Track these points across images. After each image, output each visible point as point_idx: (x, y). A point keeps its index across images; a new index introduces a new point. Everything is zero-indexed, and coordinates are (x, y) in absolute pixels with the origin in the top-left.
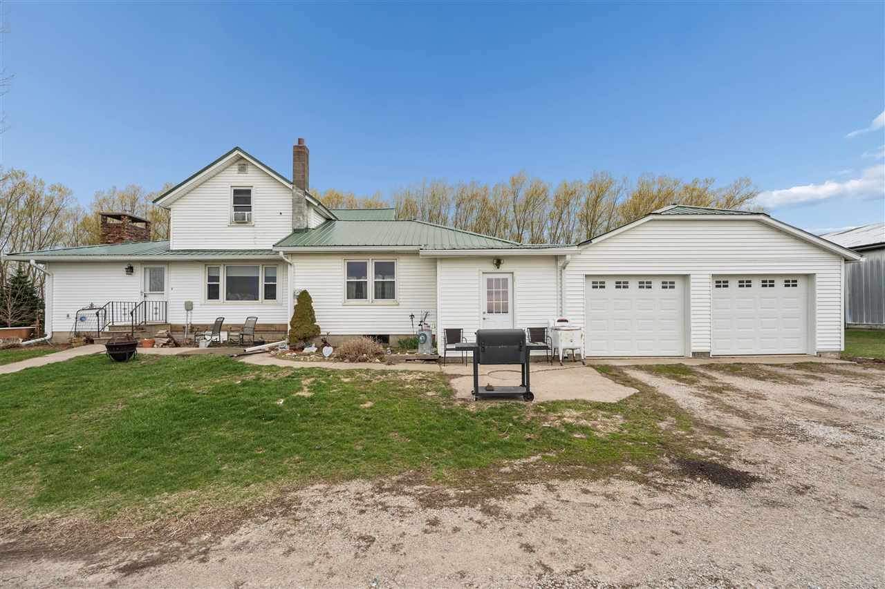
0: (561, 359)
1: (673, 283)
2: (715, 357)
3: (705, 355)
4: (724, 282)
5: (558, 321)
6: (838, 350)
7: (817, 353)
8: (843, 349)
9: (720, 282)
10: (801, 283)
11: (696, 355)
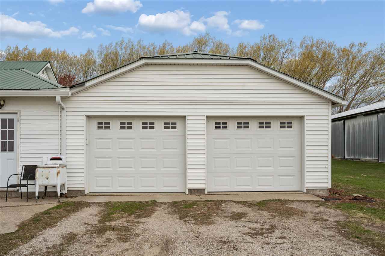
0: (37, 195)
1: (175, 124)
2: (210, 193)
3: (200, 191)
4: (223, 123)
5: (51, 159)
6: (326, 187)
7: (307, 189)
8: (330, 187)
9: (219, 123)
10: (295, 124)
11: (192, 191)
